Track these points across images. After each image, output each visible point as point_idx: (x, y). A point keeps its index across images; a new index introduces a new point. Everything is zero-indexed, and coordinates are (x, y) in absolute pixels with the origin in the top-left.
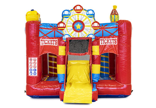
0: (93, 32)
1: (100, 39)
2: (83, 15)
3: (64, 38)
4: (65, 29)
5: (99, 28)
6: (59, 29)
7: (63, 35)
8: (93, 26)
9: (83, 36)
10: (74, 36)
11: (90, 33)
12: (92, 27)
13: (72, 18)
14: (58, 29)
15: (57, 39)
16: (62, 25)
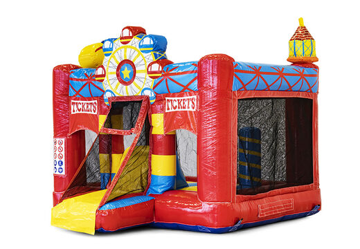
0: (151, 83)
1: (167, 98)
2: (134, 48)
3: (105, 98)
4: (105, 79)
5: (160, 75)
6: (97, 79)
7: (104, 91)
8: (149, 70)
9: (135, 94)
10: (121, 95)
11: (145, 87)
12: (149, 73)
13: (116, 55)
14: (95, 80)
15: (96, 101)
16: (100, 71)
